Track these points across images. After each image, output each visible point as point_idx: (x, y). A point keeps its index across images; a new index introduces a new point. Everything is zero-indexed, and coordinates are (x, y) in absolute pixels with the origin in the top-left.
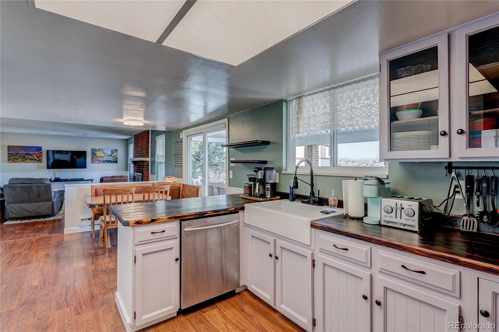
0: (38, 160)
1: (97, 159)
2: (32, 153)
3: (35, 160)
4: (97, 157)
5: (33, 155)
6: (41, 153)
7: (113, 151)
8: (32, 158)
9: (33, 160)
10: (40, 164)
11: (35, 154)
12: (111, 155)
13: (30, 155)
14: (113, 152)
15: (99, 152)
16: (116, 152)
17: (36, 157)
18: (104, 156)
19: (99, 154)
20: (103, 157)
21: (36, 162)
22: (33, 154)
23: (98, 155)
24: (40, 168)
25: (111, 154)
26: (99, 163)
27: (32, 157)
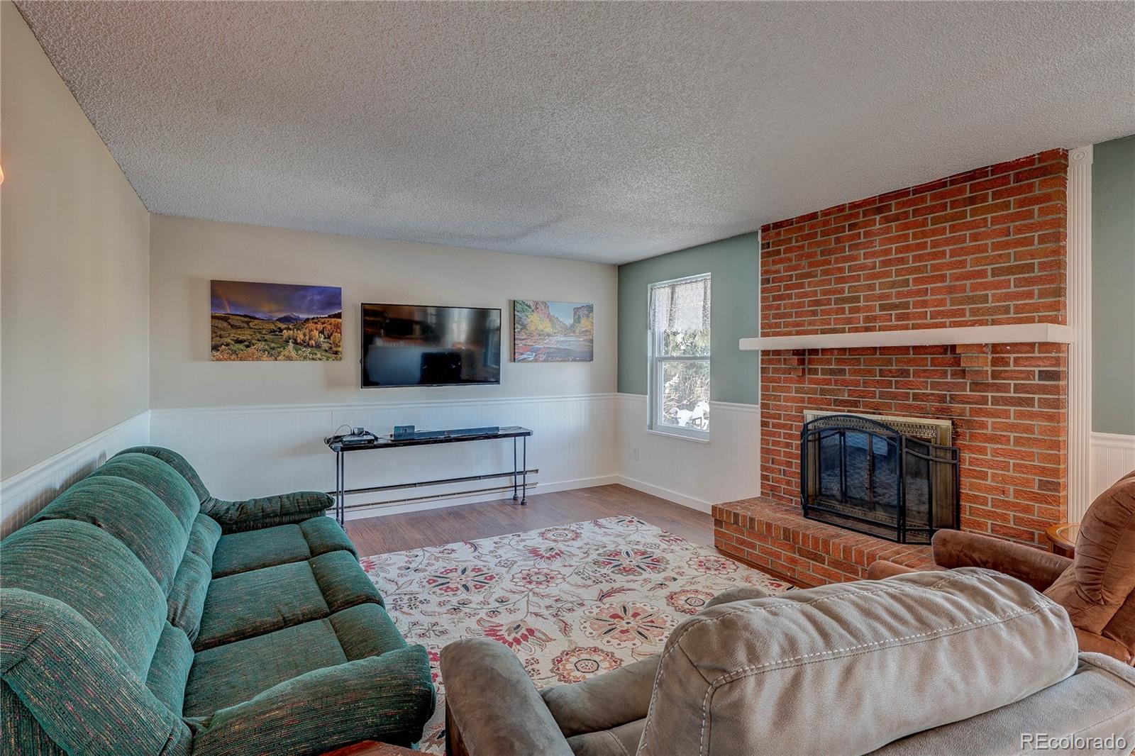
0: (325, 346)
1: (529, 342)
2: (303, 316)
3: (318, 346)
4: (530, 335)
5: (311, 325)
6: (339, 316)
7: (580, 313)
8: (307, 338)
9: (308, 345)
10: (334, 365)
11: (315, 321)
12: (572, 329)
13: (300, 324)
14: (579, 318)
15: (535, 314)
16: (588, 317)
17: (322, 332)
18: (549, 330)
19: (535, 321)
20: (549, 335)
21: (319, 356)
22: (308, 319)
23: (531, 328)
24: (333, 383)
25: (573, 326)
26: (536, 360)
27: (305, 335)
